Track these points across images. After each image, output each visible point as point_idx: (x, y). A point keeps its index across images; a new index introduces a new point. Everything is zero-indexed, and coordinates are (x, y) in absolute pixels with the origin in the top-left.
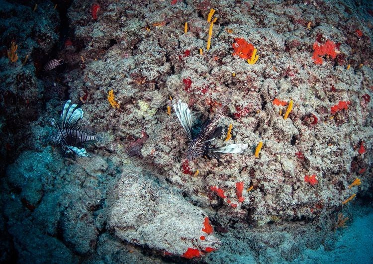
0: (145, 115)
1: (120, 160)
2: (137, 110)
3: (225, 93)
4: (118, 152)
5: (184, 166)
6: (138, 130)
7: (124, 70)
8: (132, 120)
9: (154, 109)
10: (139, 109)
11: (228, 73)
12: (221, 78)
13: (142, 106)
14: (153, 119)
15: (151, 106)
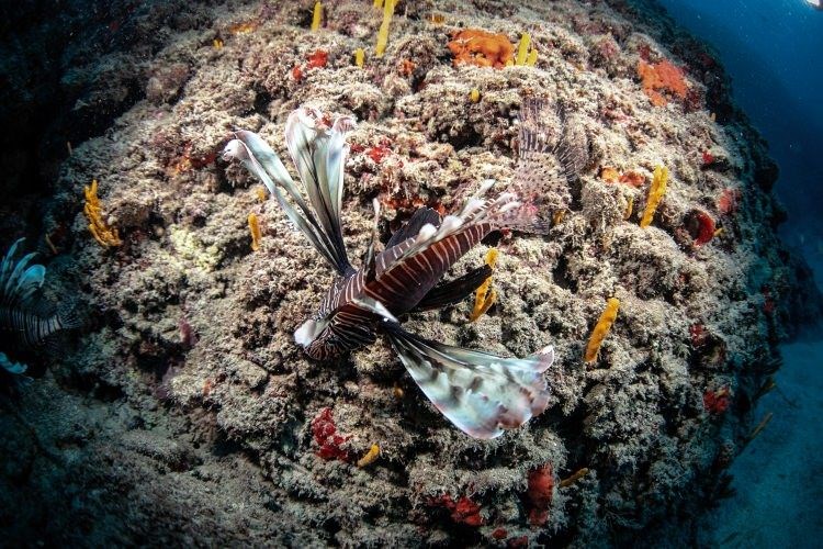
0: (187, 272)
1: (136, 413)
2: (165, 255)
3: (444, 164)
4: (129, 391)
5: (320, 430)
6: (168, 322)
7: (142, 143)
8: (151, 288)
9: (213, 249)
10: (173, 252)
11: (452, 98)
12: (426, 123)
13: (179, 242)
14: (211, 280)
15: (205, 240)
